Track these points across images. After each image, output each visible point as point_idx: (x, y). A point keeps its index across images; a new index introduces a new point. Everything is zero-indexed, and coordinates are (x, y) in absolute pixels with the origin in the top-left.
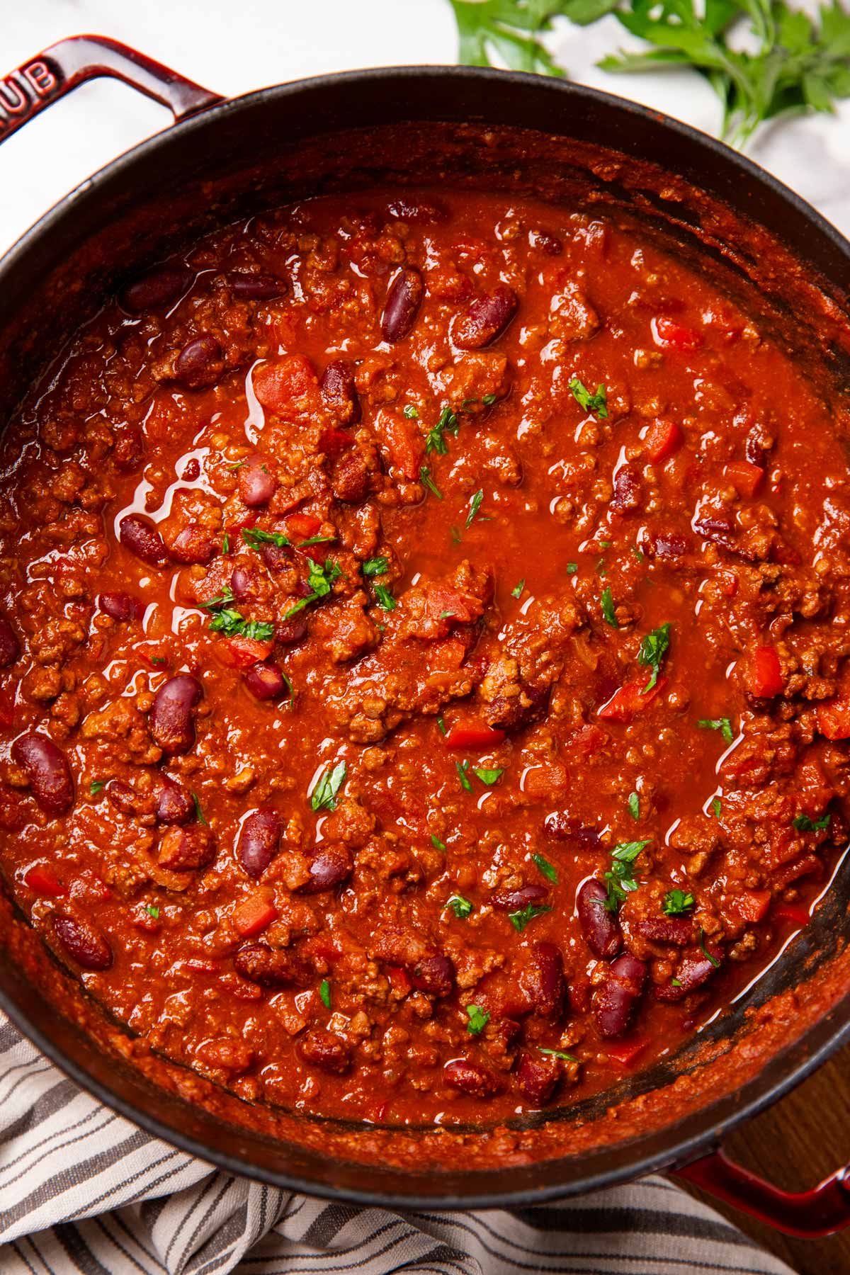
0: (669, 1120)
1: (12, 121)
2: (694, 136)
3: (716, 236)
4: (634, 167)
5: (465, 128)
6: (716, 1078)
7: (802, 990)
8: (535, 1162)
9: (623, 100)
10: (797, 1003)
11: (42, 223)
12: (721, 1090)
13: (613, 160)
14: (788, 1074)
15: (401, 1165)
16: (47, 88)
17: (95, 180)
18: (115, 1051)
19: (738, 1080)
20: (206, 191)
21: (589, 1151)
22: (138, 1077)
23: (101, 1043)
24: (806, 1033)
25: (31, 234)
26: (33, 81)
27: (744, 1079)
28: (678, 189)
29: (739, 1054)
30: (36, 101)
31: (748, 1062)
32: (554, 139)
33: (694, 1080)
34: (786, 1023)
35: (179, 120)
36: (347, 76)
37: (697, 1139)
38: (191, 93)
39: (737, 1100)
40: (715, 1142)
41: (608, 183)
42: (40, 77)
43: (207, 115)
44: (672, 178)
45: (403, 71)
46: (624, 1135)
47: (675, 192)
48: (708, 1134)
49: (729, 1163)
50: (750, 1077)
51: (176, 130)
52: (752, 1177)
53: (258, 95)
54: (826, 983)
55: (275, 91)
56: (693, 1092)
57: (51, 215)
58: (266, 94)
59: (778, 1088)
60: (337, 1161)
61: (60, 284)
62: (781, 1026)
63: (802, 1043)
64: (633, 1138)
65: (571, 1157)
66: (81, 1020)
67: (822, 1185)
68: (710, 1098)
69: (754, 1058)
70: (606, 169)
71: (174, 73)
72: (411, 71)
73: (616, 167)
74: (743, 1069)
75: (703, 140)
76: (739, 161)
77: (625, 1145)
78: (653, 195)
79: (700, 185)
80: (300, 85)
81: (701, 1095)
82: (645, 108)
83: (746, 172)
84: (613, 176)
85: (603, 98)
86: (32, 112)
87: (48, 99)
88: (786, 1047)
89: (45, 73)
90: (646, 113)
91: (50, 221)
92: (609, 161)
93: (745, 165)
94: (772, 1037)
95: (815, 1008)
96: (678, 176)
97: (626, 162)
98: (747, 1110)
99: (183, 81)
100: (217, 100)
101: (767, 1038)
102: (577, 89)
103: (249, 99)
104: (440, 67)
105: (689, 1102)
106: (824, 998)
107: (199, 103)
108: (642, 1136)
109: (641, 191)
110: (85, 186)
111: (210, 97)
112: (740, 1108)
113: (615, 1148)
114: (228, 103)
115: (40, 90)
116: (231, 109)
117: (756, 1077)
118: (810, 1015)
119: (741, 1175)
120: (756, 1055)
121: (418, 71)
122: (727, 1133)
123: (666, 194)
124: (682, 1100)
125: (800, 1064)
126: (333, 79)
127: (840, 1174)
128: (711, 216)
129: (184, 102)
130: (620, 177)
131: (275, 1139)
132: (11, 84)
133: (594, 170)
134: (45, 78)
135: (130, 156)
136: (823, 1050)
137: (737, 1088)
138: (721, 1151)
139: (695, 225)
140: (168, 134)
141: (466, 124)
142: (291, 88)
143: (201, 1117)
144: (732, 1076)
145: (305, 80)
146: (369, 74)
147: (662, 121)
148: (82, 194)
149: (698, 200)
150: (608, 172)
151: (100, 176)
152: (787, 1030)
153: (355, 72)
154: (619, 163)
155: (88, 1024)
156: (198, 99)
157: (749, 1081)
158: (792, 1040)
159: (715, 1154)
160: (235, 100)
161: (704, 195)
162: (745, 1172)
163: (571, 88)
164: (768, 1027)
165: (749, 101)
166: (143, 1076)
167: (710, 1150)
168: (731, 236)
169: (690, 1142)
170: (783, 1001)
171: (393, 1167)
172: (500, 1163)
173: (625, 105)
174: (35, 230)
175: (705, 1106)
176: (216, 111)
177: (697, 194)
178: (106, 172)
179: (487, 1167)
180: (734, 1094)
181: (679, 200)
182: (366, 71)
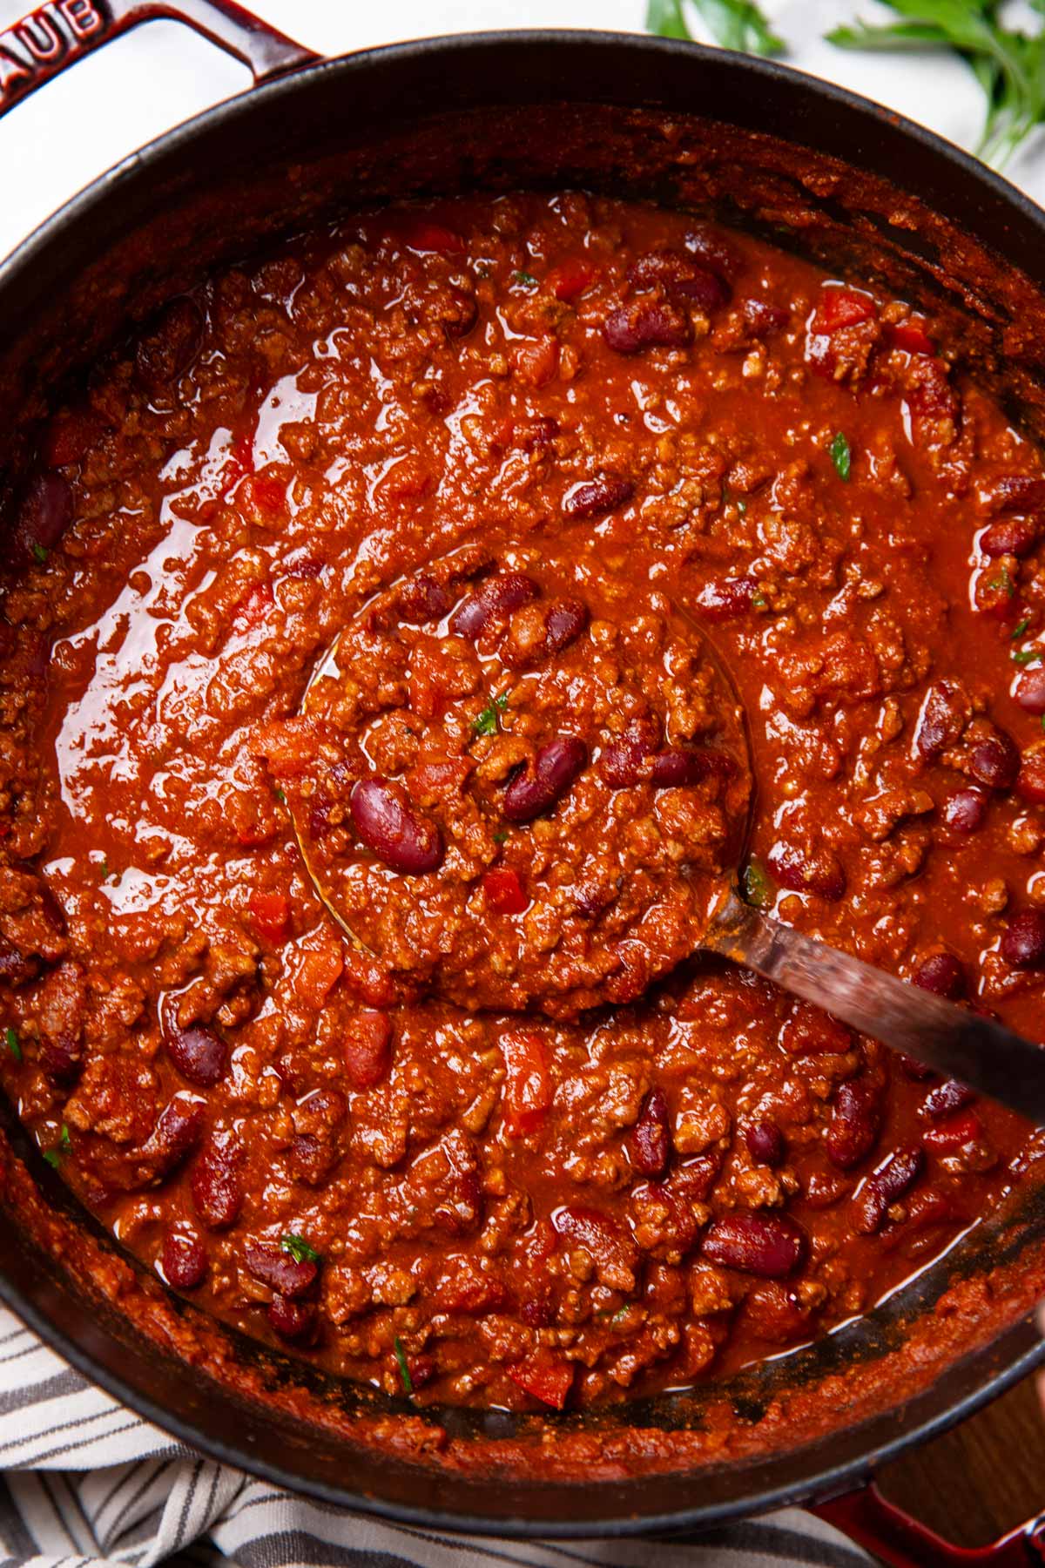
0: (810, 1436)
1: (40, 70)
2: (938, 146)
3: (959, 278)
4: (858, 180)
5: (638, 115)
6: (877, 1384)
7: (999, 1275)
8: (634, 1477)
9: (847, 92)
10: (990, 1293)
11: (69, 208)
12: (881, 1402)
13: (830, 170)
14: (969, 1392)
15: (457, 1467)
16: (90, 29)
17: (143, 154)
18: (97, 1291)
19: (905, 1391)
20: (292, 177)
21: (702, 1468)
22: (124, 1327)
23: (80, 1279)
24: (999, 1337)
25: (54, 221)
26: (72, 19)
27: (913, 1391)
28: (912, 214)
29: (909, 1355)
30: (74, 46)
31: (920, 1366)
32: (754, 137)
33: (849, 1383)
34: (974, 1319)
35: (260, 82)
36: (484, 38)
37: (844, 1468)
38: (278, 48)
39: (901, 1420)
40: (868, 1474)
41: (822, 198)
42: (79, 15)
43: (297, 78)
44: (907, 199)
45: (559, 36)
46: (751, 1450)
47: (909, 217)
48: (858, 1463)
49: (884, 1502)
50: (920, 1389)
51: (254, 96)
52: (912, 1522)
53: (365, 56)
54: (1031, 1271)
55: (387, 52)
56: (845, 1400)
57: (83, 197)
58: (375, 55)
59: (956, 1409)
60: (374, 1455)
61: (94, 287)
62: (968, 1323)
63: (991, 1350)
64: (762, 1455)
65: (678, 1474)
66: (57, 1248)
67: (1004, 1540)
68: (866, 1411)
69: (928, 1363)
70: (821, 181)
71: (258, 20)
72: (569, 36)
73: (833, 179)
74: (913, 1375)
75: (949, 152)
76: (995, 183)
77: (749, 1464)
78: (880, 219)
79: (941, 212)
80: (421, 46)
81: (854, 1407)
82: (875, 105)
83: (1004, 199)
84: (830, 190)
85: (820, 88)
86: (66, 60)
87: (91, 43)
88: (972, 1352)
89: (88, 9)
90: (877, 112)
91: (81, 205)
92: (825, 170)
93: (1001, 189)
94: (954, 1337)
95: (1013, 1304)
96: (914, 197)
97: (847, 174)
98: (911, 1436)
99: (269, 31)
100: (311, 59)
101: (948, 1337)
102: (788, 75)
103: (352, 60)
104: (607, 33)
105: (839, 1413)
106: (1026, 1293)
107: (287, 61)
108: (773, 1455)
109: (864, 213)
110: (130, 163)
111: (302, 54)
112: (903, 1432)
113: (737, 1467)
114: (324, 64)
115: (80, 31)
116: (329, 72)
117: (928, 1390)
118: (1006, 1312)
119: (899, 1518)
120: (932, 1358)
121: (578, 37)
122: (884, 1462)
123: (897, 218)
124: (830, 1410)
125: (987, 1381)
126: (464, 39)
127: (1029, 1527)
128: (954, 252)
129: (269, 58)
130: (838, 192)
131: (297, 1421)
132: (42, 21)
133: (804, 181)
134: (88, 15)
135: (192, 126)
136: (1018, 1364)
137: (901, 1401)
138: (874, 1485)
139: (934, 261)
140: (243, 100)
141: (639, 110)
142: (409, 49)
143: (201, 1386)
144: (898, 1384)
145: (428, 40)
146: (514, 36)
147: (896, 123)
148: (125, 172)
149: (938, 231)
150: (823, 185)
151: (150, 149)
152: (975, 1328)
153: (494, 33)
154: (837, 173)
155: (65, 1254)
156: (286, 56)
157: (919, 1395)
158: (979, 1343)
159: (868, 1489)
160: (334, 60)
161: (946, 225)
162: (904, 1516)
163: (779, 72)
164: (950, 1323)
165: (1021, 96)
166: (131, 1327)
167: (862, 1485)
168: (979, 280)
169: (834, 1472)
170: (972, 1289)
171: (447, 1469)
172: (586, 1474)
173: (849, 100)
174: (60, 216)
175: (859, 1422)
176: (309, 73)
177: (938, 222)
178: (160, 145)
179: (568, 1479)
180: (897, 1409)
181: (913, 228)
182: (509, 32)
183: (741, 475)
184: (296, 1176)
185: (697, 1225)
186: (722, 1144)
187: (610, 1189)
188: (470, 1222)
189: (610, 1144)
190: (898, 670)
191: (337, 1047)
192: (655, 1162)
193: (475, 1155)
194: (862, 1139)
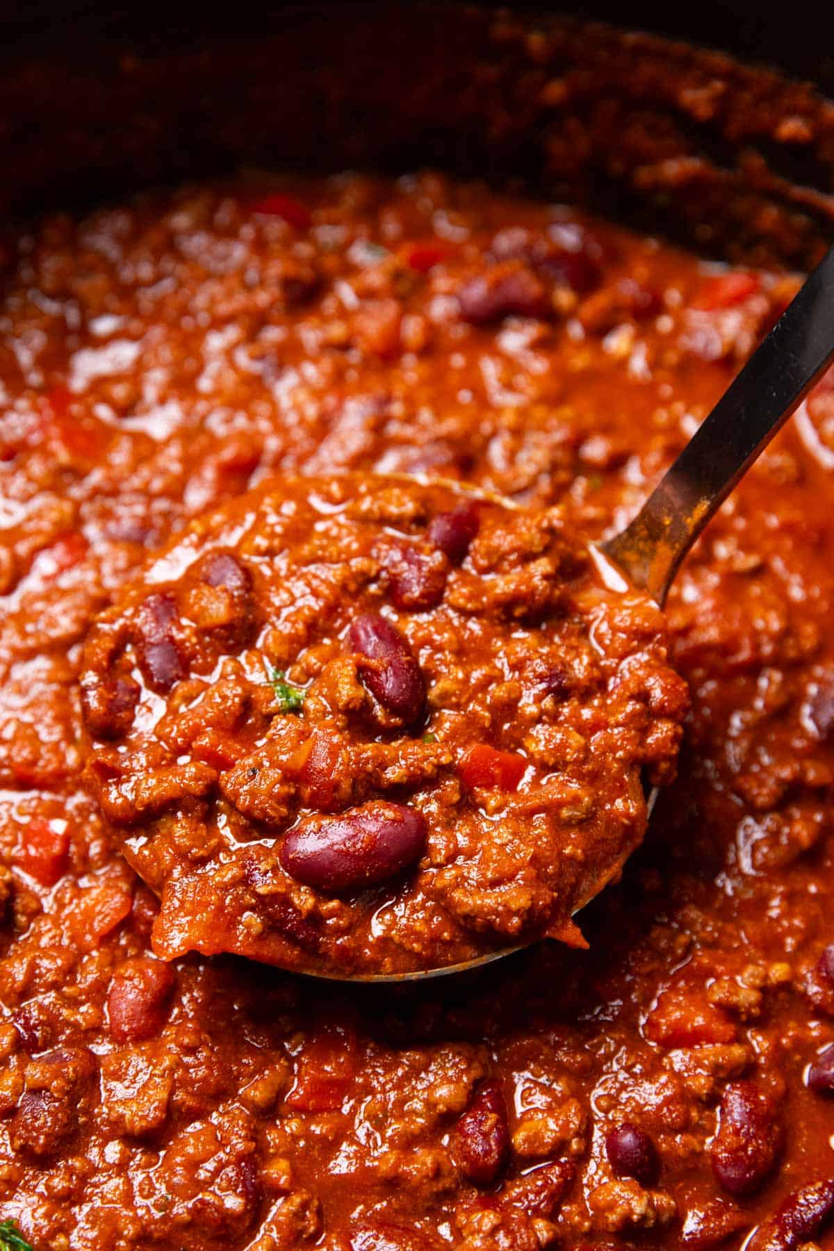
183: (596, 450)
184: (19, 1143)
185: (538, 1242)
186: (575, 1145)
187: (426, 1190)
188: (238, 1217)
189: (428, 1137)
190: (779, 639)
191: (99, 993)
192: (487, 1153)
193: (254, 1135)
194: (757, 1151)
